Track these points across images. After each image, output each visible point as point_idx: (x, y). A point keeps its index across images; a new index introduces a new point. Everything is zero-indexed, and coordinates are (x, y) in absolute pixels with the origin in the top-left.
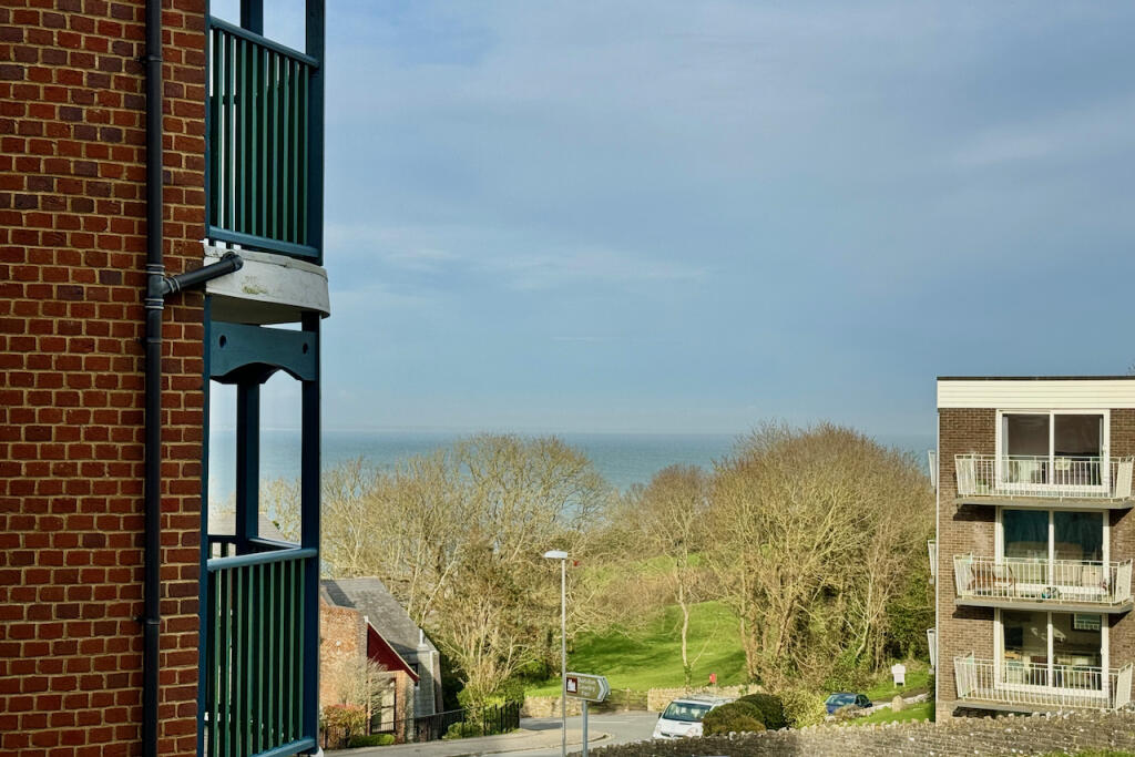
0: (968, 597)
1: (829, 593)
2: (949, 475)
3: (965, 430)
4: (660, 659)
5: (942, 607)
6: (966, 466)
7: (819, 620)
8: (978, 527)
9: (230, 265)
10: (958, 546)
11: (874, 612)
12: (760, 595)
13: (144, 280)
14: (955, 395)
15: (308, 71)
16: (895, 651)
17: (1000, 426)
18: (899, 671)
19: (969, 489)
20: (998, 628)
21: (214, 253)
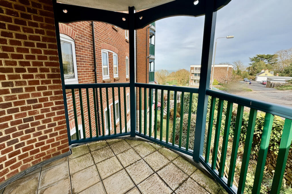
0: (192, 79)
1: (183, 79)
2: (191, 71)
3: (192, 68)
4: (172, 84)
5: (190, 79)
6: (192, 71)
7: (182, 81)
8: (193, 75)
9: (150, 56)
10: (191, 76)
11: (186, 80)
12: (178, 79)
13: (146, 57)
14: (192, 66)
15: (154, 46)
16: (187, 83)
17: (194, 68)
18: (187, 84)
19: (192, 72)
20: (193, 81)
21: (150, 55)
